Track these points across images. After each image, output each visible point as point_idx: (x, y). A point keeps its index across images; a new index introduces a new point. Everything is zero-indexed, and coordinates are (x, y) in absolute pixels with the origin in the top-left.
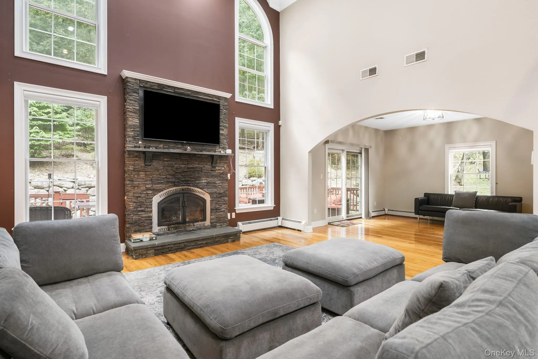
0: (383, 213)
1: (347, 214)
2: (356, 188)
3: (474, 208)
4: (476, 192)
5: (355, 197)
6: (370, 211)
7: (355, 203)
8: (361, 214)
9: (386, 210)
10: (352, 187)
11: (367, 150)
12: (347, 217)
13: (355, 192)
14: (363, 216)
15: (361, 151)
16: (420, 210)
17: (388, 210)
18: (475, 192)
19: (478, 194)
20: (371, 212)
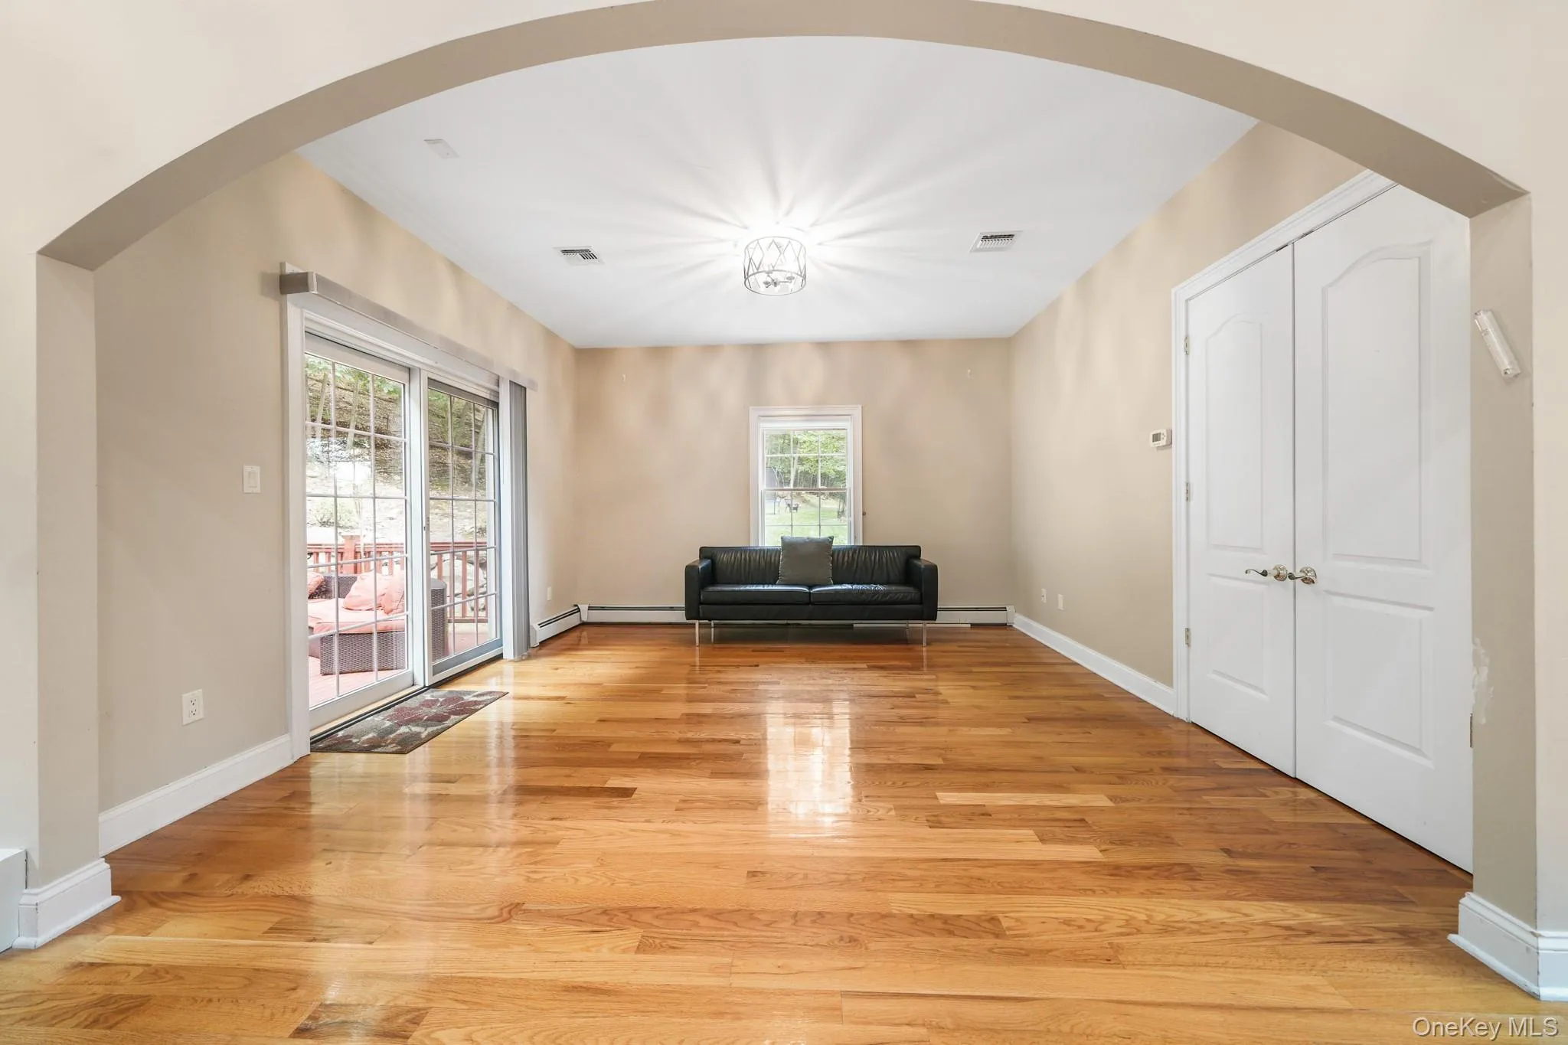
0: (574, 620)
1: (435, 656)
2: (474, 541)
3: (830, 585)
4: (832, 538)
5: (471, 568)
6: (534, 625)
7: (470, 585)
8: (499, 643)
9: (584, 608)
10: (458, 538)
11: (519, 391)
12: (436, 670)
13: (471, 553)
14: (508, 651)
15: (497, 394)
16: (701, 604)
17: (590, 608)
18: (830, 538)
19: (836, 543)
20: (537, 628)
